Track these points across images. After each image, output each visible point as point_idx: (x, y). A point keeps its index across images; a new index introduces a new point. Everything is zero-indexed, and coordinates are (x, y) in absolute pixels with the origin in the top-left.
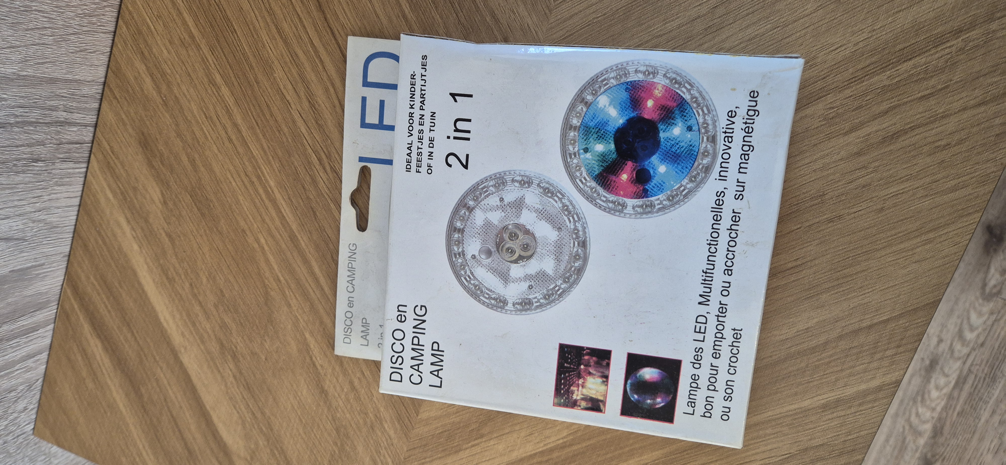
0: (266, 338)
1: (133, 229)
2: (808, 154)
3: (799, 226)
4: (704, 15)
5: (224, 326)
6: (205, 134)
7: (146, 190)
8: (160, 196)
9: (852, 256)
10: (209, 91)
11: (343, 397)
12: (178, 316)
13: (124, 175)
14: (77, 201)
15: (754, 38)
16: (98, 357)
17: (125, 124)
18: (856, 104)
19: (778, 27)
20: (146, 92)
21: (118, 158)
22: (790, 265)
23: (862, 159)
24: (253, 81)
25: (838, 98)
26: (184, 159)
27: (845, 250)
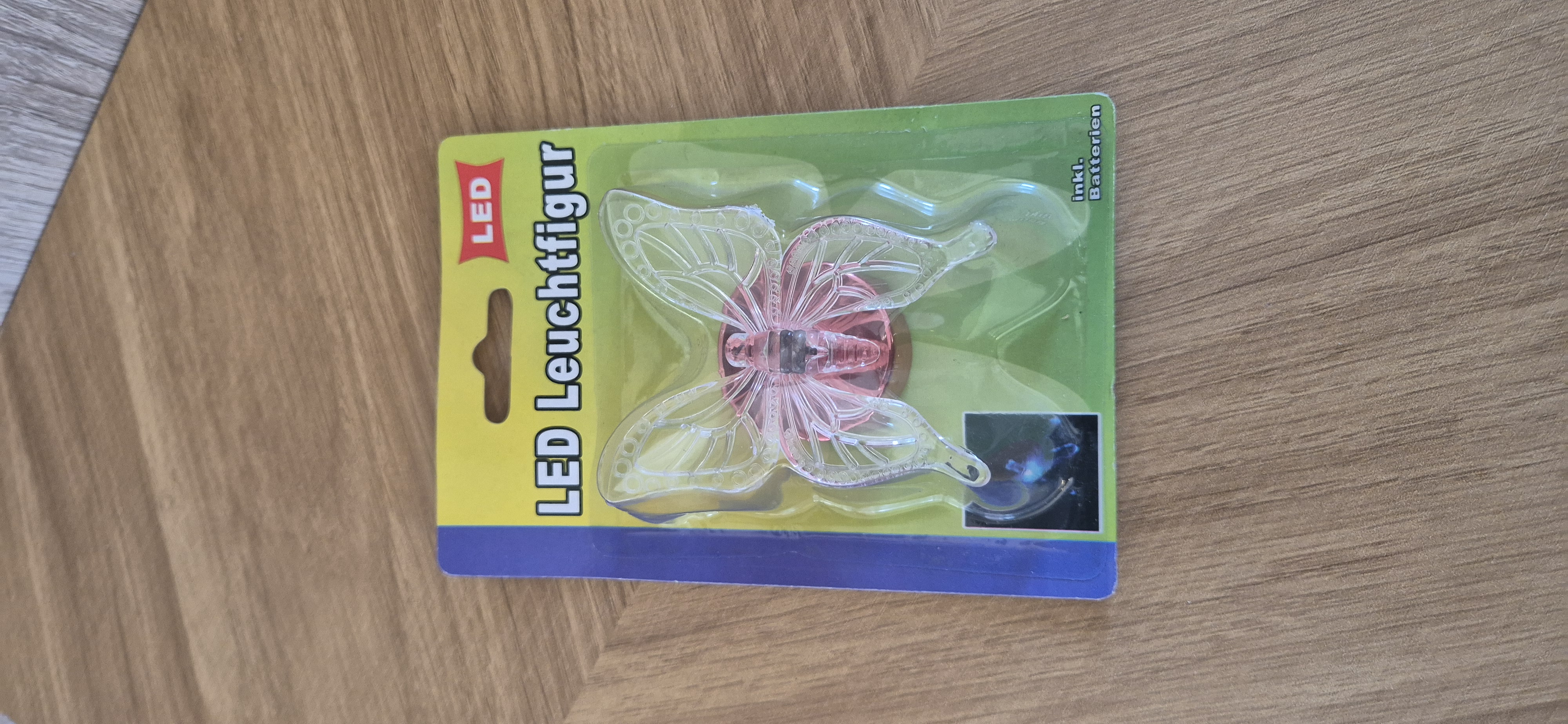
0: (318, 509)
1: (132, 264)
2: (1433, 333)
3: (1392, 476)
4: (1262, 29)
5: (247, 472)
6: (294, 112)
7: (171, 197)
8: (193, 212)
9: (1497, 558)
10: (320, 38)
11: (433, 651)
12: (172, 439)
13: (141, 165)
14: (50, 198)
15: (1355, 87)
16: (19, 489)
17: (162, 75)
18: (1548, 247)
19: (1408, 73)
20: (211, 23)
21: (136, 132)
22: (1363, 553)
23: (1546, 360)
24: (399, 29)
25: (1512, 229)
26: (250, 152)
27: (1485, 542)
